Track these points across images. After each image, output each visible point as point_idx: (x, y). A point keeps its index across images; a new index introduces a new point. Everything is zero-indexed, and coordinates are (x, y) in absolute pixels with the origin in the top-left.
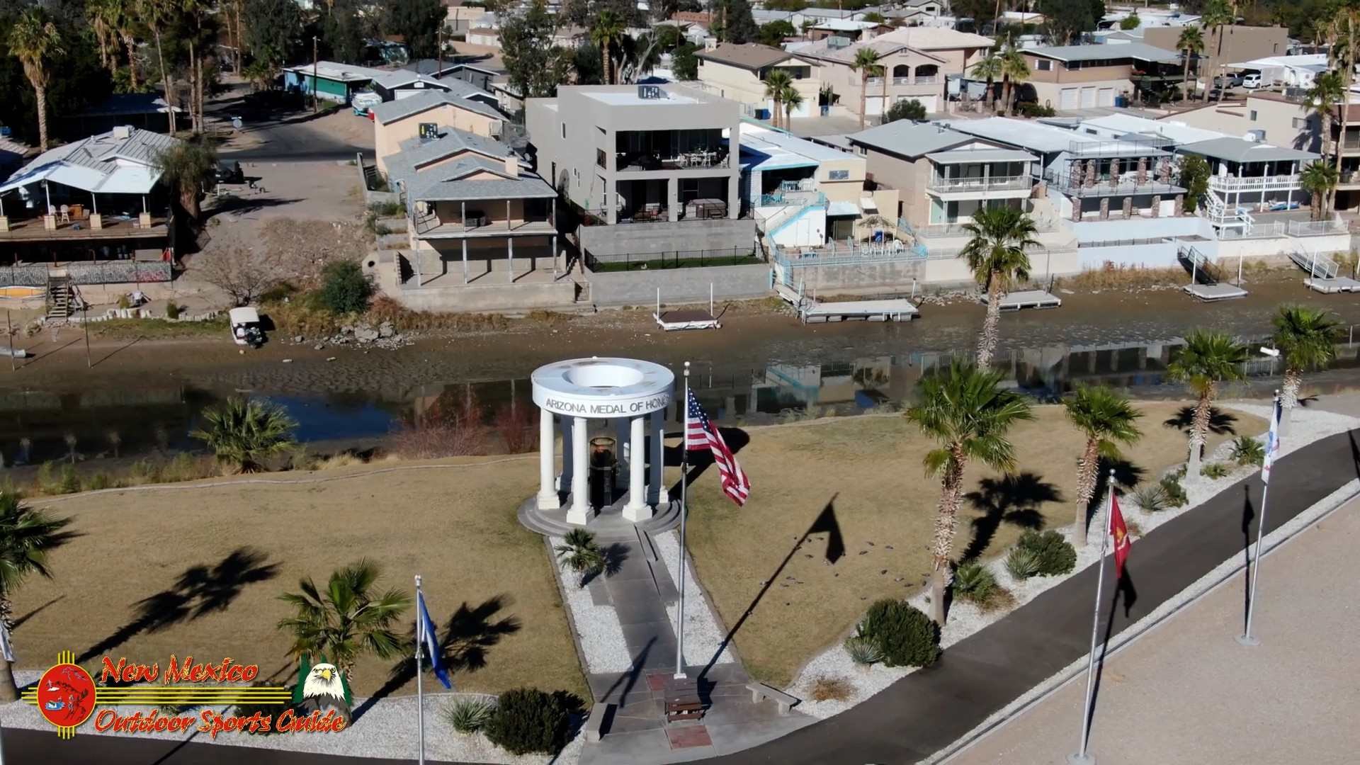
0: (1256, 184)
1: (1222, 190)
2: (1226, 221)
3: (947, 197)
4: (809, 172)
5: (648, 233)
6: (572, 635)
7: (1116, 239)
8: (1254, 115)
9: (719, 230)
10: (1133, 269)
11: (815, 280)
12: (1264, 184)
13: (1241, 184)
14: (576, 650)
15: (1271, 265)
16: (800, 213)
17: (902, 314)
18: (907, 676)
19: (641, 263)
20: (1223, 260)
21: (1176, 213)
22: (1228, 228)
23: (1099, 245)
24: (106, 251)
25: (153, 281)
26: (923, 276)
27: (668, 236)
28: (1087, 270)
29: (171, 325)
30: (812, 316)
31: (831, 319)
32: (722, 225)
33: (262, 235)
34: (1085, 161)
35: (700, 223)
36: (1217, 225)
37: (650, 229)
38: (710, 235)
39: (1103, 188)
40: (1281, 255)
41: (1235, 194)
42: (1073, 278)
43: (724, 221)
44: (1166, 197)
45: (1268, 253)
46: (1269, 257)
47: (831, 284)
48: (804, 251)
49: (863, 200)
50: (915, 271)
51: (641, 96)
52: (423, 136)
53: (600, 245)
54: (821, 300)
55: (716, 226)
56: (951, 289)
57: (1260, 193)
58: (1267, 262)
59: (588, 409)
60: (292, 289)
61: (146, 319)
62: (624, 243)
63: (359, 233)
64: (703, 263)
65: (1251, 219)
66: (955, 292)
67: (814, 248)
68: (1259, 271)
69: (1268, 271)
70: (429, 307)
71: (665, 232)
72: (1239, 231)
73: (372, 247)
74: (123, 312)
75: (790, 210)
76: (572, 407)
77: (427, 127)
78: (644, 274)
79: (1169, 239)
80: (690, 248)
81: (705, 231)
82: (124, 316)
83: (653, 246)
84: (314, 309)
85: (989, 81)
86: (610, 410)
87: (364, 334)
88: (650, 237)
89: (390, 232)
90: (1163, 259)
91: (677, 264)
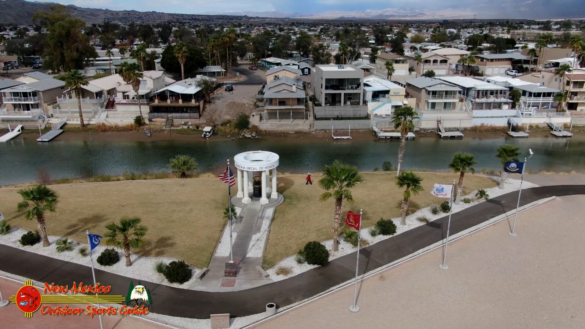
0: (539, 100)
1: (526, 101)
2: (525, 112)
3: (431, 101)
4: (387, 92)
5: (334, 109)
6: (218, 241)
7: (486, 116)
8: (543, 77)
9: (356, 109)
10: (491, 126)
11: (385, 125)
12: (541, 100)
13: (533, 100)
14: (216, 247)
15: (540, 126)
16: (383, 105)
17: (410, 137)
18: (314, 269)
19: (331, 118)
20: (523, 124)
21: (509, 108)
22: (526, 114)
23: (480, 117)
24: (185, 110)
25: (194, 118)
26: (420, 125)
27: (341, 110)
28: (475, 126)
29: (197, 131)
30: (381, 136)
31: (387, 137)
32: (357, 107)
33: (226, 106)
34: (479, 91)
35: (351, 106)
36: (522, 112)
37: (335, 108)
38: (353, 110)
39: (484, 100)
40: (545, 123)
41: (530, 103)
42: (470, 128)
43: (358, 106)
44: (506, 103)
45: (539, 122)
46: (540, 124)
47: (391, 126)
48: (384, 116)
49: (404, 101)
50: (418, 123)
51: (339, 68)
52: (275, 79)
53: (319, 112)
54: (385, 131)
55: (356, 108)
56: (429, 130)
57: (540, 103)
58: (539, 125)
59: (246, 168)
60: (230, 122)
61: (191, 129)
62: (327, 112)
63: (252, 106)
64: (349, 118)
65: (535, 111)
66: (431, 131)
67: (387, 115)
68: (536, 128)
69: (539, 128)
70: (267, 129)
71: (339, 109)
72: (530, 115)
73: (255, 111)
74: (185, 126)
75: (380, 103)
76: (242, 167)
77: (276, 76)
78: (332, 121)
79: (506, 117)
80: (347, 114)
81: (352, 109)
82: (185, 128)
83: (336, 113)
84: (235, 128)
85: (463, 65)
86: (253, 169)
87: (248, 135)
88: (335, 110)
89: (259, 107)
90: (502, 123)
91: (342, 119)
